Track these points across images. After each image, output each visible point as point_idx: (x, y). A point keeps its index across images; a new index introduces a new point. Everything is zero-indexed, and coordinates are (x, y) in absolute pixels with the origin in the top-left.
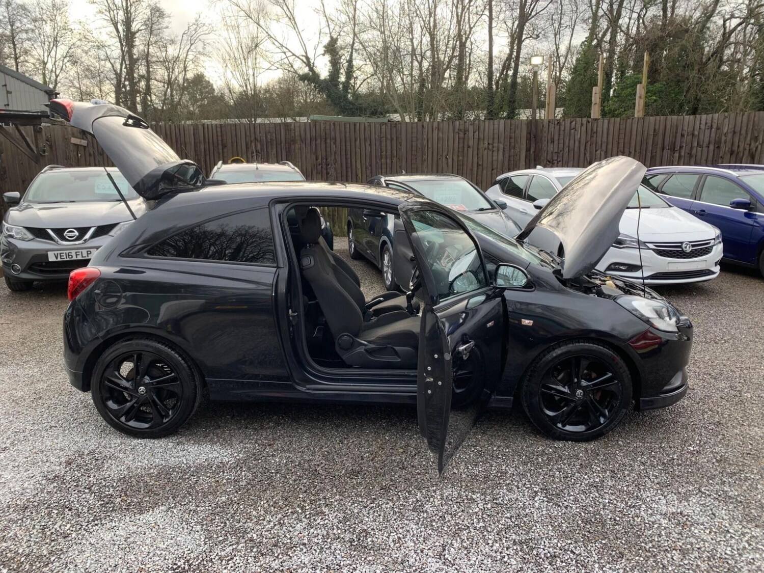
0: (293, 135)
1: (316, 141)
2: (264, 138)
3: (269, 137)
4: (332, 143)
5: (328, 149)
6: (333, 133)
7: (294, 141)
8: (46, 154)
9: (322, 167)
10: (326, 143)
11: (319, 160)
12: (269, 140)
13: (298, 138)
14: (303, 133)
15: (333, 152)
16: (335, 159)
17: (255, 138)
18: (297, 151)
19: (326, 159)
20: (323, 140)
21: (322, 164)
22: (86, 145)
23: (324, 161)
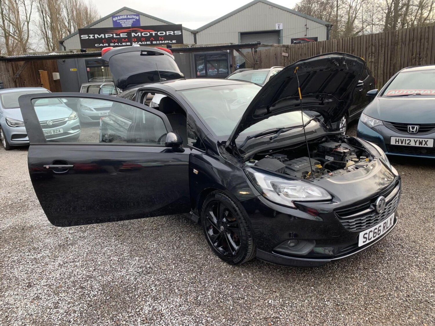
0: (397, 39)
1: (413, 41)
2: (378, 43)
3: (380, 42)
4: (425, 42)
5: (422, 47)
6: (427, 35)
7: (397, 43)
8: (258, 62)
9: (415, 60)
10: (420, 43)
11: (414, 55)
12: (380, 44)
13: (400, 41)
14: (404, 37)
15: (425, 49)
16: (427, 54)
17: (372, 44)
18: (398, 50)
19: (420, 54)
20: (419, 40)
21: (416, 58)
22: (288, 56)
23: (418, 55)
